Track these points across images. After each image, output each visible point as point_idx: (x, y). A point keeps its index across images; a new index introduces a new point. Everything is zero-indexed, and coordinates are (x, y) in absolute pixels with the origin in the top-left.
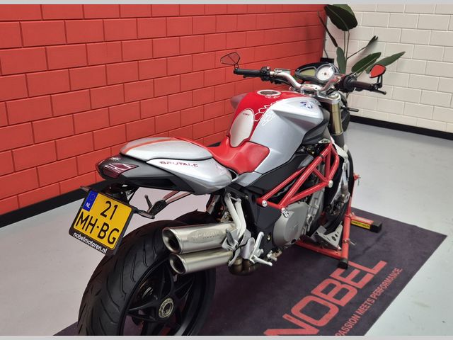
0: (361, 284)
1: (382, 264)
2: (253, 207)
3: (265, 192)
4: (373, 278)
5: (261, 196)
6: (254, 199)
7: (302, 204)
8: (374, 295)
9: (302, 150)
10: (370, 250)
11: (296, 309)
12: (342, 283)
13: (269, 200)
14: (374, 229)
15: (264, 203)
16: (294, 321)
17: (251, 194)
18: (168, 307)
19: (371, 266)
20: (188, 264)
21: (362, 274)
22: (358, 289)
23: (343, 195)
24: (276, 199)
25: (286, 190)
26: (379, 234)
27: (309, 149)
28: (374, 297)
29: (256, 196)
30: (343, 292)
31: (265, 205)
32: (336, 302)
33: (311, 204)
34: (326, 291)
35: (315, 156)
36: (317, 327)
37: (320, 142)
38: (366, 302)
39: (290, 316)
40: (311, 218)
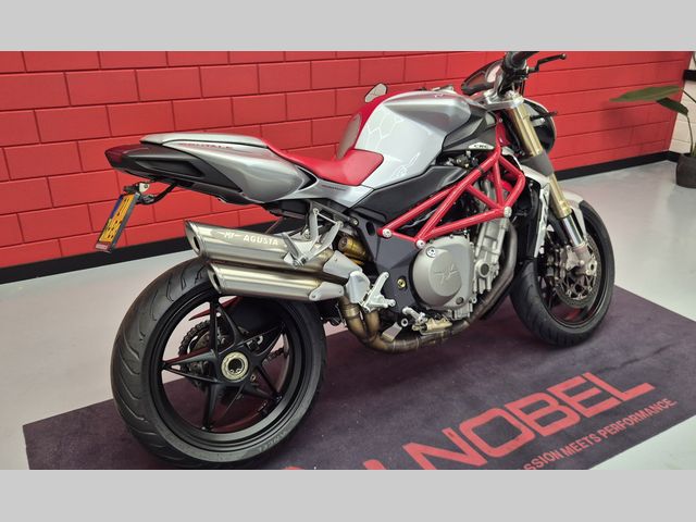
0: (589, 412)
1: (646, 388)
2: (371, 240)
3: (389, 219)
4: (617, 407)
5: (384, 225)
6: (370, 230)
7: (458, 240)
8: (603, 432)
9: (449, 163)
10: (635, 364)
11: (468, 426)
12: (561, 403)
13: (397, 230)
15: (386, 232)
16: (456, 440)
19: (623, 387)
21: (604, 396)
22: (582, 416)
24: (411, 230)
25: (428, 216)
27: (459, 161)
28: (604, 435)
29: (375, 226)
30: (559, 415)
31: (388, 235)
32: (538, 427)
34: (528, 410)
36: (485, 456)
37: (472, 147)
38: (586, 438)
39: (453, 433)
40: (485, 268)
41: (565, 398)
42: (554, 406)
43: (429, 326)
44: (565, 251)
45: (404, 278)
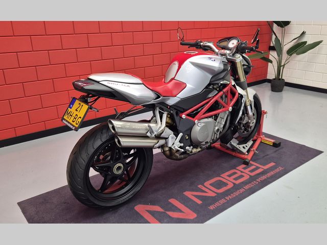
0: (253, 174)
1: (272, 164)
2: (177, 119)
3: (185, 110)
4: (263, 171)
5: (182, 112)
6: (177, 114)
7: (210, 120)
8: (259, 180)
9: (211, 87)
11: (207, 184)
12: (242, 172)
13: (187, 115)
14: (275, 145)
15: (184, 116)
16: (204, 189)
17: (176, 111)
18: (119, 168)
19: (264, 165)
20: (123, 142)
21: (257, 168)
22: (250, 176)
23: (250, 121)
24: (193, 115)
25: (199, 110)
26: (277, 149)
27: (215, 87)
29: (179, 112)
30: (242, 176)
31: (184, 118)
32: (234, 181)
33: (217, 121)
34: (229, 176)
35: (219, 91)
36: (215, 193)
37: (222, 82)
38: (252, 183)
39: (202, 186)
40: (218, 130)
41: (243, 170)
42: (239, 173)
43: (193, 151)
44: (244, 116)
45: (188, 135)
